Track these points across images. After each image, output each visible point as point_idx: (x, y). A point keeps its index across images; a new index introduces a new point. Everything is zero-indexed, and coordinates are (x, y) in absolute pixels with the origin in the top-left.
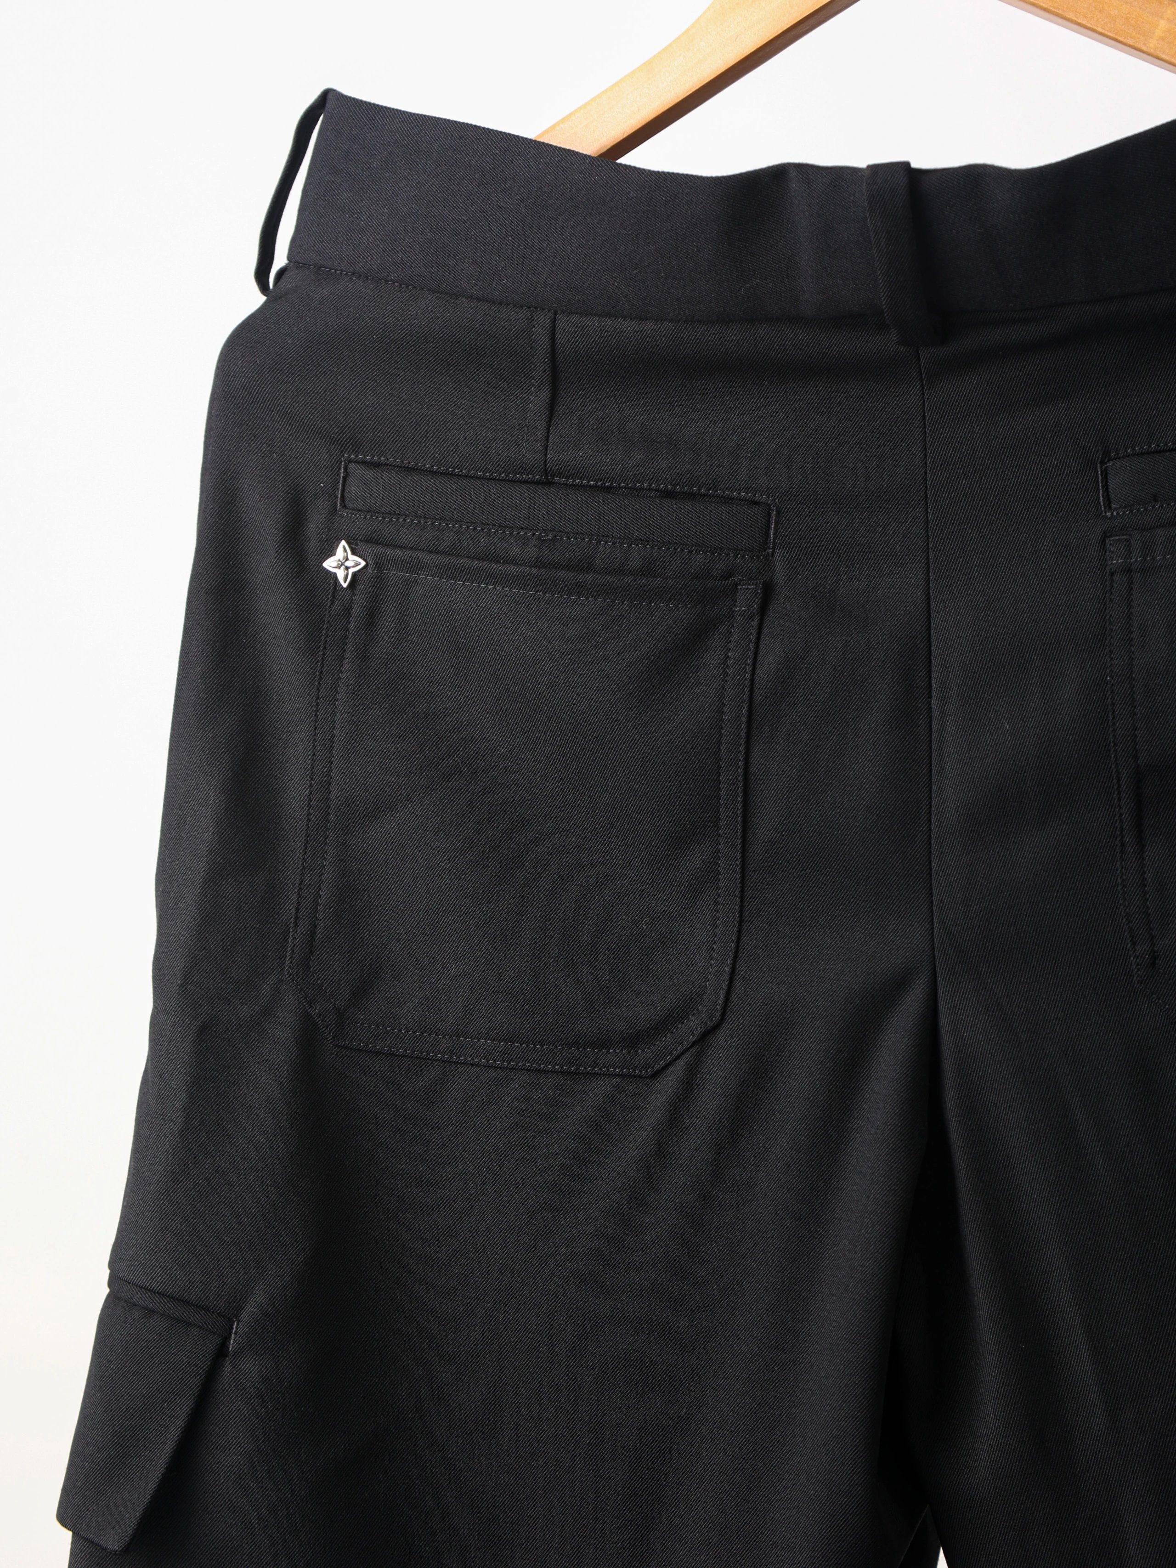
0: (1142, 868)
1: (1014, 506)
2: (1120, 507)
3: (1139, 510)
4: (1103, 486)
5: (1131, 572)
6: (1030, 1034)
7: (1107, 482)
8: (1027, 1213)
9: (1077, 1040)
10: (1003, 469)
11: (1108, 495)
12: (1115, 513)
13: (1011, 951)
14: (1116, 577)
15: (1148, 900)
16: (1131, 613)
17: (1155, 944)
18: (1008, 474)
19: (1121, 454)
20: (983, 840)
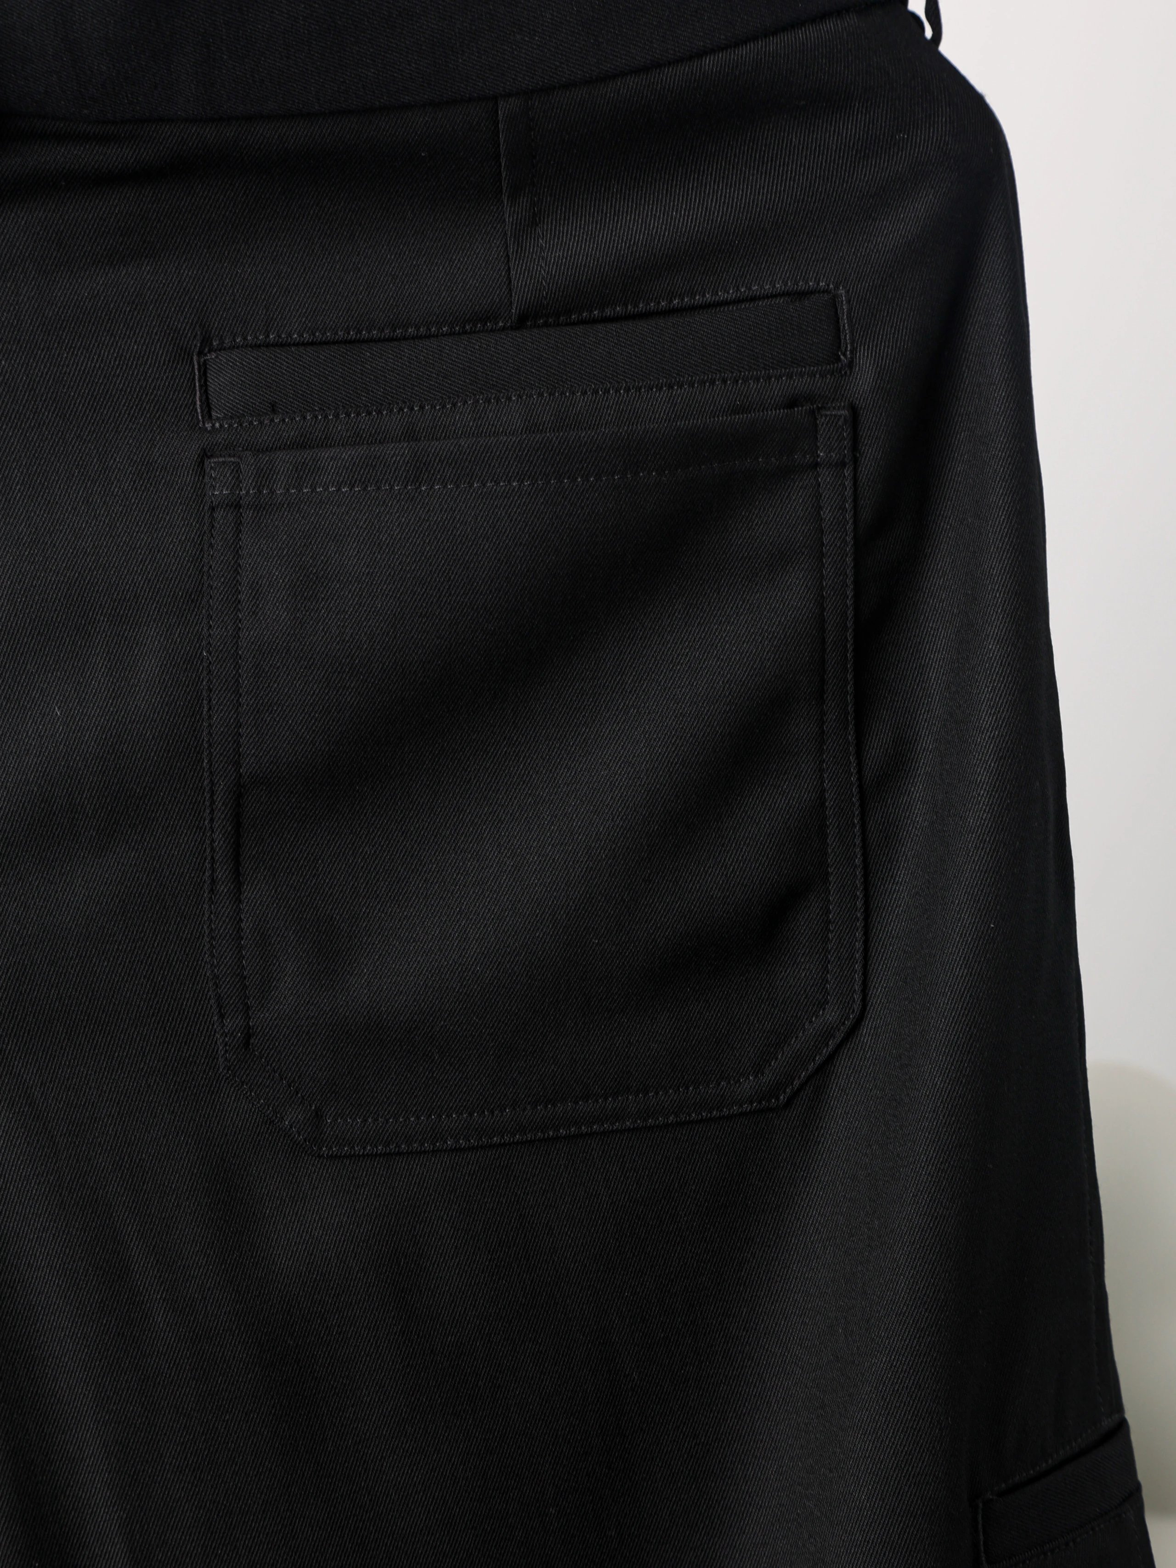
0: (238, 914)
1: (75, 404)
2: (224, 418)
3: (251, 423)
4: (200, 386)
5: (240, 507)
6: (72, 1138)
7: (206, 381)
8: (53, 1381)
9: (136, 1147)
10: (61, 350)
11: (207, 398)
12: (217, 425)
13: (49, 1022)
14: (219, 515)
15: (244, 957)
16: (239, 565)
17: (250, 1018)
18: (66, 358)
19: (227, 342)
20: (16, 869)
